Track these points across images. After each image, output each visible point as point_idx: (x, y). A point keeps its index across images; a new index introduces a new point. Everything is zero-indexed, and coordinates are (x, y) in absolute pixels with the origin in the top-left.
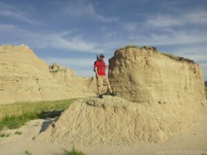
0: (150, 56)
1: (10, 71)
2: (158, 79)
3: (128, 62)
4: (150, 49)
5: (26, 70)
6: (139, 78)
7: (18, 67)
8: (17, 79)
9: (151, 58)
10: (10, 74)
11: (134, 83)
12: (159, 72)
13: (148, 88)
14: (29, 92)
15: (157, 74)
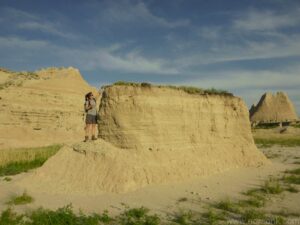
0: (137, 94)
1: (50, 104)
2: (150, 121)
3: (111, 102)
4: (137, 85)
5: (71, 103)
6: (124, 121)
7: (60, 98)
8: (58, 115)
9: (139, 97)
10: (50, 109)
11: (119, 127)
12: (151, 113)
13: (135, 132)
14: (71, 131)
15: (149, 116)
